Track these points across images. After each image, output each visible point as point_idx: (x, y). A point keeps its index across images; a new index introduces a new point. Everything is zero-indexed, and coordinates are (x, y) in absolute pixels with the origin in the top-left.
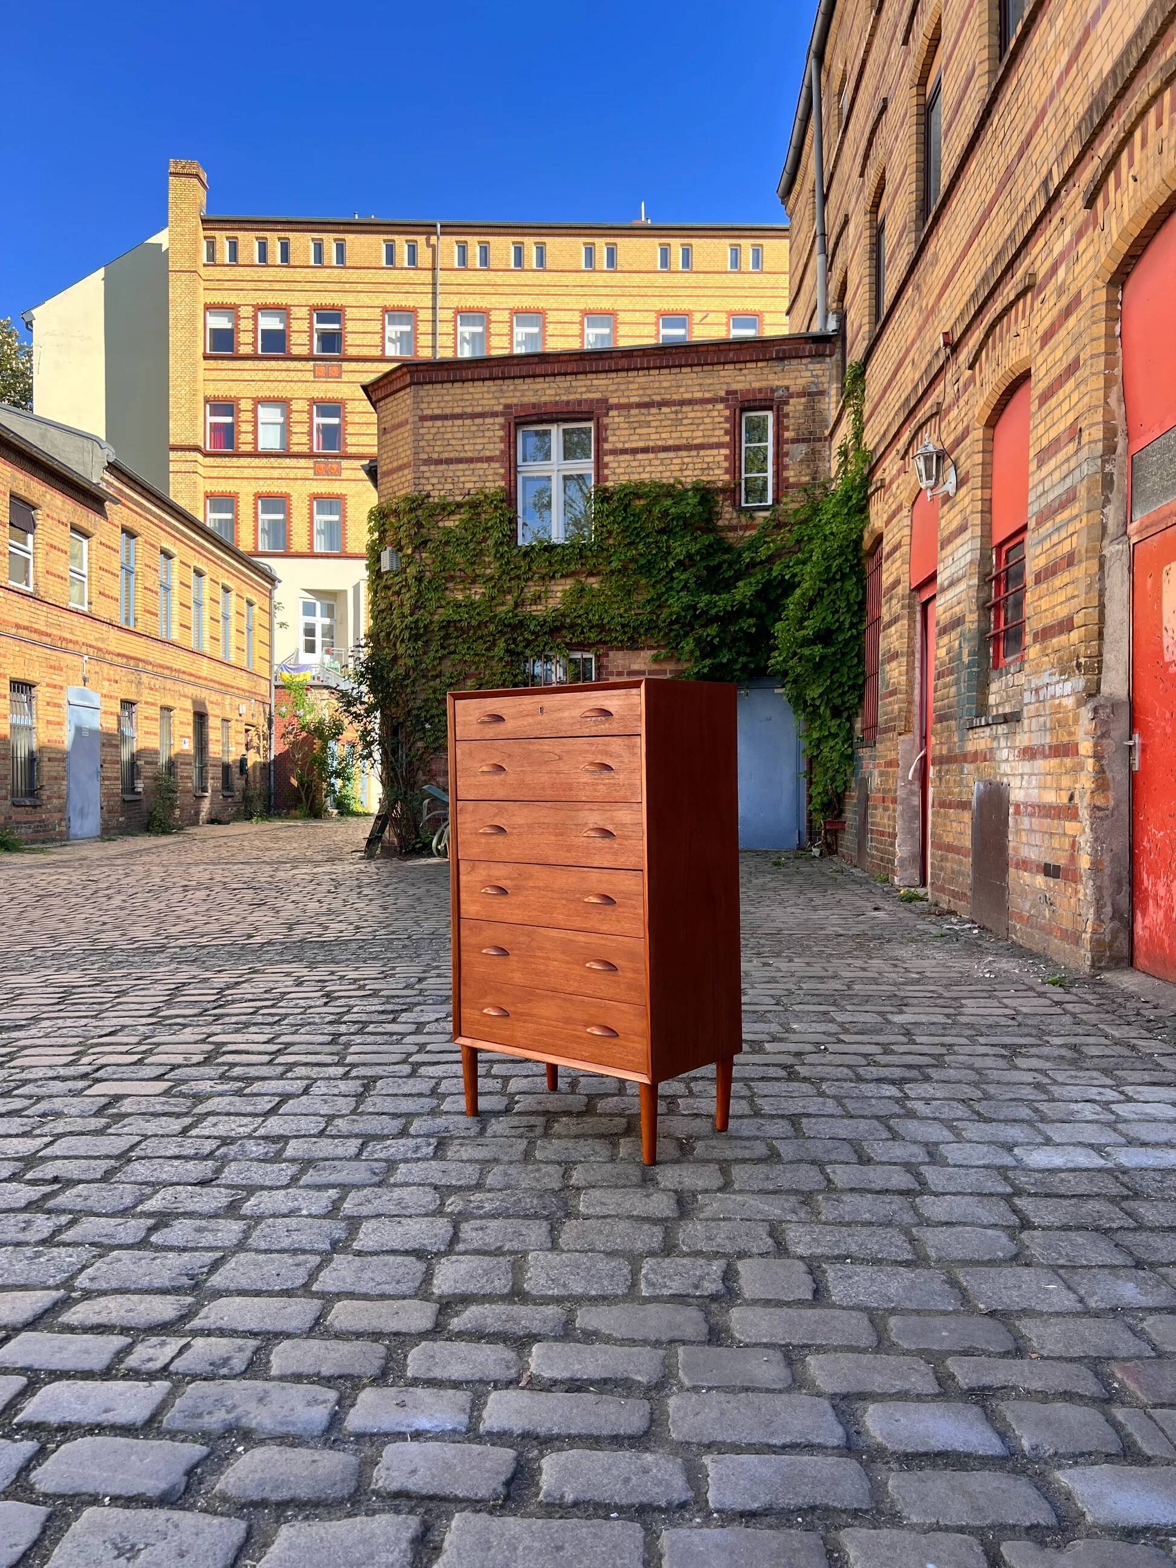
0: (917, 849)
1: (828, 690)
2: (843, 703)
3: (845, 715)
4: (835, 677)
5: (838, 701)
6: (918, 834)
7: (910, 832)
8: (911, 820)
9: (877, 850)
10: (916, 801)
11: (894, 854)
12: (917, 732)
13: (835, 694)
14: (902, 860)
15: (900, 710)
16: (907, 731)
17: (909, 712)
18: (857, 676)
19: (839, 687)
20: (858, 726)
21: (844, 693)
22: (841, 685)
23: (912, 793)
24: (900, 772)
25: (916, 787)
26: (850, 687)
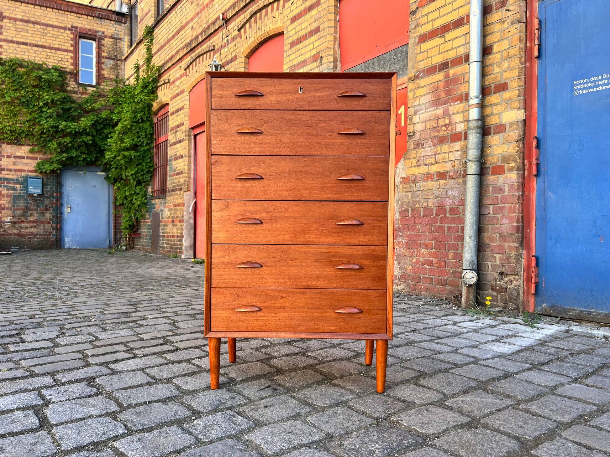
0: (192, 242)
1: (137, 172)
2: (143, 179)
3: (143, 184)
4: (140, 167)
5: (141, 178)
6: (193, 236)
7: (189, 235)
8: (190, 229)
9: (168, 244)
10: (192, 221)
11: (182, 245)
12: (192, 191)
13: (139, 175)
14: (186, 247)
15: (185, 181)
16: (188, 190)
17: (189, 182)
18: (150, 167)
19: (141, 171)
20: (150, 190)
21: (143, 175)
22: (142, 170)
23: (190, 218)
24: (185, 208)
25: (192, 215)
26: (147, 172)
